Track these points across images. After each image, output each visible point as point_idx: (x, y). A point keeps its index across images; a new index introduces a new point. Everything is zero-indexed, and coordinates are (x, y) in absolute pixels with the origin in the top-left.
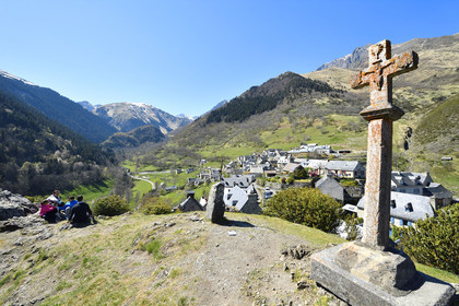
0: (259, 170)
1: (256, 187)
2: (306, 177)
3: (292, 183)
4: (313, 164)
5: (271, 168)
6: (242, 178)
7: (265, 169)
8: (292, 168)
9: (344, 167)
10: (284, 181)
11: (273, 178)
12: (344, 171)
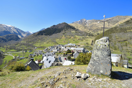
0: (56, 51)
1: (55, 56)
2: (70, 52)
3: (66, 54)
4: (72, 49)
5: (60, 50)
6: (51, 53)
7: (58, 50)
8: (66, 50)
9: (80, 50)
10: (64, 54)
11: (61, 53)
12: (80, 51)
